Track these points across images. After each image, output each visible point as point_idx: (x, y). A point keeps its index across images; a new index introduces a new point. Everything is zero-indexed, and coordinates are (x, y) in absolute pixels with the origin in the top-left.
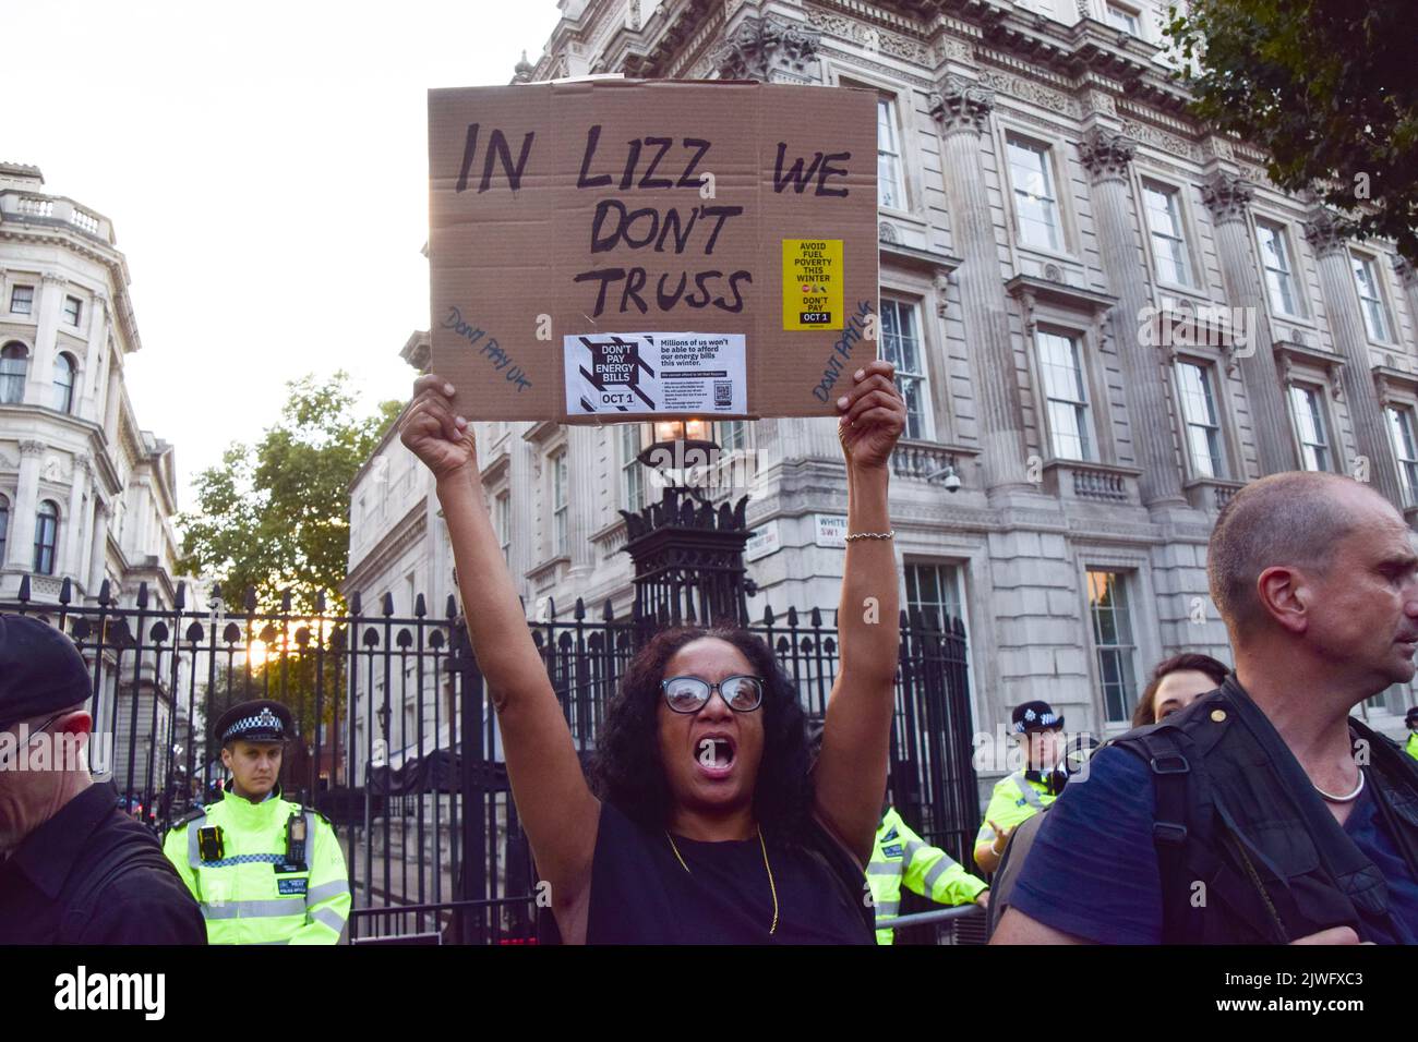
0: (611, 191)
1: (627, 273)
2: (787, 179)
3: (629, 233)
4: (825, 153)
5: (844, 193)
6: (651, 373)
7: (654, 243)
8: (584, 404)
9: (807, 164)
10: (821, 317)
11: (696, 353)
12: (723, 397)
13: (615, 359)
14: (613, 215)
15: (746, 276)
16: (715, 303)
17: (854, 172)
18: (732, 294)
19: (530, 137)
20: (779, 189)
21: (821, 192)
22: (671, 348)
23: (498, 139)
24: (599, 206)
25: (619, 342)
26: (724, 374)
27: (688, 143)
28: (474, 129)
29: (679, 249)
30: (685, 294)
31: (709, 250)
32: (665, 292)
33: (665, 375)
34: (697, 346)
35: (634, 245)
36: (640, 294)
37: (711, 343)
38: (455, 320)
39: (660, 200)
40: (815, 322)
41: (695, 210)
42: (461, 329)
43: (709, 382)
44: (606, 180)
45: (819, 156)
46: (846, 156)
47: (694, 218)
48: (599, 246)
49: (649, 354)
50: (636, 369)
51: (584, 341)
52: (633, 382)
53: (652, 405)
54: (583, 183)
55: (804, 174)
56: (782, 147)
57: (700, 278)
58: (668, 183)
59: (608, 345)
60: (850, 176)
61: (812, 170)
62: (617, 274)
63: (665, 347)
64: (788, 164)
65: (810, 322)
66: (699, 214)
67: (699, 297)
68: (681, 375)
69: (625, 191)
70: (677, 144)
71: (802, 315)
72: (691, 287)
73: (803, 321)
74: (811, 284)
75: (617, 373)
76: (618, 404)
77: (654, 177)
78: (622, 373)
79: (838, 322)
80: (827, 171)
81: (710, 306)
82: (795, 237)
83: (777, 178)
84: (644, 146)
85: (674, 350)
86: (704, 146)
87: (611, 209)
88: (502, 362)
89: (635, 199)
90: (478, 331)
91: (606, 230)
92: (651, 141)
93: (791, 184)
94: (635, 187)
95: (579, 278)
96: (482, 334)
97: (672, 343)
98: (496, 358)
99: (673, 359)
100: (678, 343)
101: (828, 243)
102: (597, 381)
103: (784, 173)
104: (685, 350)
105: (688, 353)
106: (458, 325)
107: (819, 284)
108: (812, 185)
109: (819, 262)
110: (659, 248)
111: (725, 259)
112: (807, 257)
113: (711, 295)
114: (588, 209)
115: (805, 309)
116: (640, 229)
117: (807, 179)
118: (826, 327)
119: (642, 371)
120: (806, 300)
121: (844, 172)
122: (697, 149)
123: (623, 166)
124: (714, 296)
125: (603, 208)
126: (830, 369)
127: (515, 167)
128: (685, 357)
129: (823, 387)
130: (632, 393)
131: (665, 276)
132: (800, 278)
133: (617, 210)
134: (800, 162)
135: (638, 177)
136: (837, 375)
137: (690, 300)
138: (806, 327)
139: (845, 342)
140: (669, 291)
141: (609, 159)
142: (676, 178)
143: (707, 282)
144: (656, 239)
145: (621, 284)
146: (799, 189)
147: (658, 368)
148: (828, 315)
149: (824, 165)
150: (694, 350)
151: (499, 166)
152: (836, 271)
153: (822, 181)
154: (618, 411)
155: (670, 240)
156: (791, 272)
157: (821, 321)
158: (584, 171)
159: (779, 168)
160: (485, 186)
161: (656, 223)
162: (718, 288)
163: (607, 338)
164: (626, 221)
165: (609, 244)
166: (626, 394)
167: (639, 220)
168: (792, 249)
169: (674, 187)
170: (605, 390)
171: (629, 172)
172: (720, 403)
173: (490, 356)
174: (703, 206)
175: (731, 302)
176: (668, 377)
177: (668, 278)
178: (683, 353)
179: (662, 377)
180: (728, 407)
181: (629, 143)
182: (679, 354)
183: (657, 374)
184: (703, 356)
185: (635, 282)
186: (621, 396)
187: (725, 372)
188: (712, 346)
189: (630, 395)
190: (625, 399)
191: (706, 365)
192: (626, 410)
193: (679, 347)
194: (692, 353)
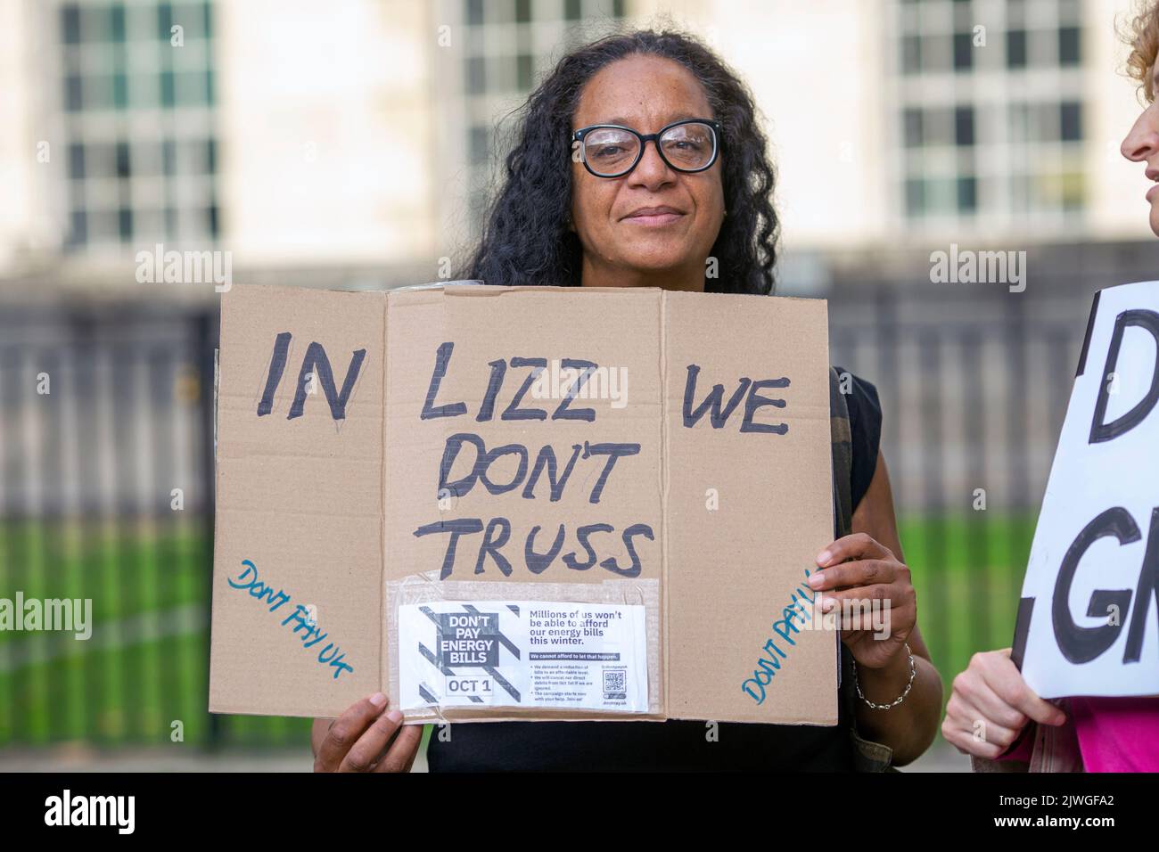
0: (464, 423)
1: (485, 524)
2: (701, 411)
3: (488, 474)
4: (755, 377)
5: (783, 428)
6: (516, 652)
7: (521, 488)
8: (425, 693)
9: (729, 394)
11: (578, 628)
12: (615, 688)
13: (468, 633)
14: (468, 453)
15: (645, 530)
16: (602, 565)
17: (794, 403)
18: (626, 554)
19: (359, 355)
20: (690, 422)
21: (748, 426)
22: (543, 620)
23: (316, 354)
24: (449, 442)
25: (473, 611)
26: (616, 657)
28: (284, 340)
29: (556, 496)
30: (563, 552)
31: (595, 499)
32: (535, 550)
33: (535, 656)
34: (579, 620)
35: (496, 489)
36: (502, 551)
37: (598, 616)
38: (251, 577)
39: (531, 435)
41: (577, 448)
42: (257, 590)
43: (595, 671)
44: (460, 409)
45: (745, 382)
46: (784, 382)
47: (575, 457)
48: (449, 489)
49: (512, 627)
50: (495, 648)
51: (425, 610)
52: (492, 662)
53: (515, 694)
54: (429, 412)
55: (724, 404)
56: (694, 370)
57: (583, 533)
58: (540, 415)
59: (458, 615)
60: (790, 407)
61: (733, 404)
62: (472, 526)
63: (535, 619)
64: (702, 393)
66: (582, 452)
67: (582, 557)
68: (557, 656)
69: (484, 424)
72: (571, 545)
75: (470, 653)
76: (470, 693)
77: (521, 407)
78: (477, 652)
80: (754, 403)
81: (597, 567)
83: (686, 410)
84: (509, 368)
85: (547, 624)
87: (466, 445)
88: (312, 638)
89: (497, 433)
90: (281, 594)
91: (459, 470)
92: (517, 362)
93: (707, 417)
94: (496, 419)
95: (422, 531)
96: (286, 598)
97: (544, 614)
98: (304, 631)
99: (546, 635)
100: (554, 615)
102: (445, 662)
103: (696, 405)
104: (562, 624)
105: (566, 627)
106: (253, 585)
108: (735, 420)
110: (528, 494)
111: (616, 511)
113: (598, 554)
114: (434, 444)
116: (503, 470)
117: (729, 412)
119: (503, 651)
121: (781, 404)
123: (482, 392)
124: (602, 557)
125: (454, 444)
127: (339, 391)
128: (563, 632)
130: (490, 679)
131: (536, 529)
133: (474, 447)
134: (719, 390)
135: (501, 405)
137: (570, 560)
140: (542, 546)
141: (465, 383)
142: (552, 408)
143: (591, 538)
144: (524, 482)
145: (477, 539)
146: (719, 424)
147: (525, 651)
149: (751, 394)
150: (574, 624)
153: (748, 417)
154: (471, 703)
155: (543, 484)
158: (430, 397)
159: (688, 399)
160: (296, 411)
161: (524, 463)
162: (605, 545)
163: (456, 606)
164: (484, 460)
165: (460, 489)
166: (481, 680)
167: (501, 460)
169: (548, 419)
170: (452, 674)
171: (490, 399)
172: (611, 696)
173: (296, 630)
174: (587, 443)
175: (625, 562)
176: (539, 659)
177: (539, 532)
178: (560, 628)
179: (531, 659)
180: (622, 701)
181: (490, 364)
182: (556, 628)
183: (524, 655)
184: (587, 633)
185: (495, 536)
186: (474, 682)
187: (618, 655)
188: (599, 620)
189: (486, 682)
190: (480, 687)
191: (590, 644)
192: (482, 701)
193: (555, 619)
194: (571, 628)
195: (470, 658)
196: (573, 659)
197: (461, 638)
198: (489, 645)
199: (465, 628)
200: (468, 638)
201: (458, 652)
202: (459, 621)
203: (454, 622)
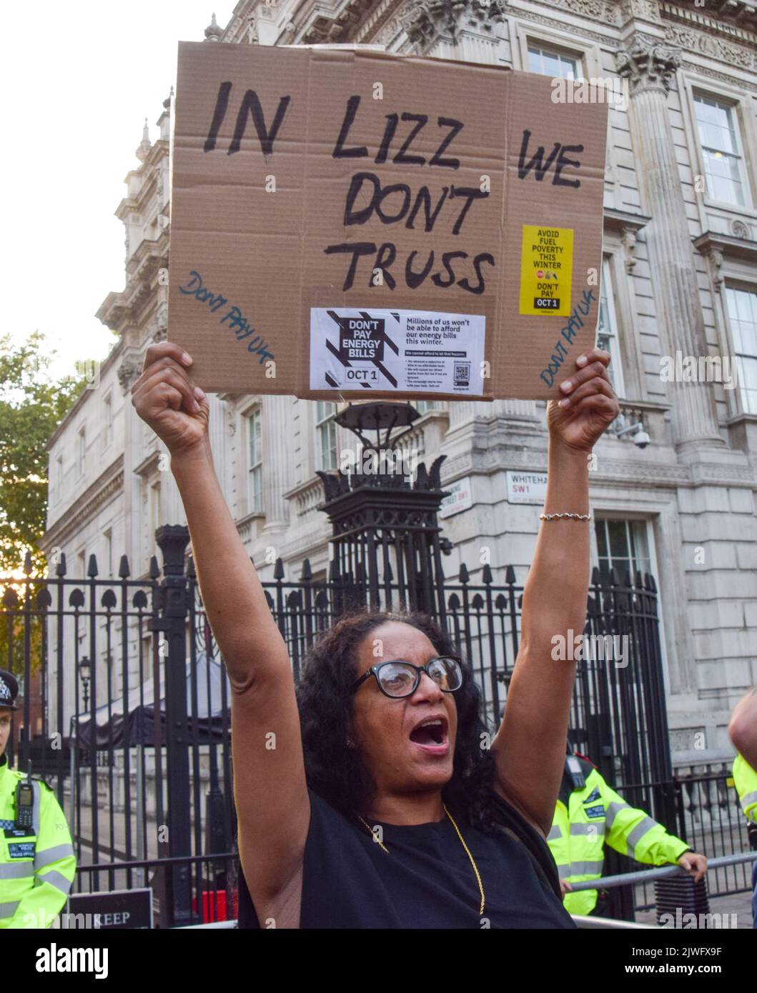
0: (366, 164)
1: (378, 247)
2: (530, 166)
3: (382, 207)
4: (564, 143)
5: (576, 184)
6: (396, 350)
7: (405, 220)
8: (329, 380)
9: (547, 154)
10: (552, 303)
11: (440, 332)
12: (462, 378)
13: (362, 335)
14: (367, 189)
15: (489, 258)
16: (460, 283)
17: (585, 165)
18: (475, 276)
19: (285, 101)
20: (522, 175)
21: (557, 181)
22: (416, 326)
23: (251, 100)
24: (354, 178)
25: (366, 317)
26: (464, 354)
27: (442, 122)
28: (226, 88)
29: (429, 227)
30: (432, 273)
31: (456, 232)
32: (413, 270)
33: (410, 353)
34: (441, 326)
35: (386, 220)
36: (390, 270)
37: (454, 323)
38: (196, 285)
39: (414, 177)
40: (547, 307)
41: (446, 190)
42: (202, 295)
43: (449, 362)
44: (362, 152)
45: (558, 145)
46: (579, 149)
47: (444, 197)
48: (354, 218)
49: (395, 331)
50: (381, 346)
51: (332, 314)
52: (378, 359)
53: (394, 382)
54: (338, 153)
55: (544, 162)
56: (527, 134)
57: (447, 258)
58: (421, 161)
59: (356, 320)
60: (582, 168)
61: (551, 159)
62: (367, 248)
63: (410, 324)
64: (532, 151)
65: (542, 307)
66: (449, 194)
67: (445, 277)
68: (424, 354)
69: (381, 165)
70: (432, 123)
71: (536, 300)
72: (438, 267)
73: (536, 306)
74: (545, 270)
75: (363, 349)
76: (363, 380)
77: (408, 153)
79: (566, 310)
80: (563, 161)
81: (454, 286)
82: (533, 224)
83: (521, 165)
84: (400, 121)
85: (419, 329)
86: (457, 126)
87: (366, 182)
88: (243, 333)
89: (390, 173)
90: (220, 298)
91: (361, 203)
92: (407, 117)
93: (533, 171)
94: (389, 162)
95: (330, 250)
96: (224, 302)
97: (417, 321)
98: (238, 327)
99: (418, 338)
100: (423, 322)
101: (562, 232)
102: (343, 356)
103: (527, 160)
104: (429, 329)
105: (432, 332)
106: (198, 292)
107: (552, 271)
108: (550, 174)
109: (553, 250)
110: (409, 225)
111: (470, 242)
112: (543, 244)
113: (456, 275)
114: (341, 180)
115: (538, 294)
116: (392, 204)
117: (546, 168)
118: (555, 313)
119: (387, 349)
120: (540, 286)
121: (577, 164)
122: (450, 129)
123: (380, 139)
124: (459, 277)
125: (358, 180)
126: (556, 353)
127: (268, 130)
128: (429, 335)
129: (550, 371)
130: (377, 369)
131: (414, 253)
132: (536, 264)
133: (372, 183)
134: (541, 150)
135: (393, 152)
136: (562, 360)
137: (437, 279)
138: (538, 312)
139: (570, 328)
140: (417, 268)
141: (367, 132)
142: (429, 156)
143: (454, 262)
144: (407, 215)
145: (373, 258)
146: (539, 177)
147: (403, 346)
148: (558, 301)
149: (561, 155)
150: (437, 329)
151: (250, 128)
152: (566, 259)
153: (558, 170)
154: (362, 388)
155: (420, 218)
156: (529, 257)
157: (551, 307)
158: (341, 140)
159: (523, 155)
160: (235, 147)
161: (408, 200)
162: (462, 268)
163: (354, 312)
164: (379, 195)
165: (362, 217)
166: (370, 371)
167: (392, 195)
168: (530, 235)
169: (427, 165)
170: (350, 365)
171: (385, 145)
172: (459, 384)
173: (232, 326)
174: (452, 186)
175: (474, 283)
176: (412, 355)
177: (417, 256)
178: (427, 332)
179: (406, 355)
180: (466, 387)
181: (387, 117)
182: (423, 332)
183: (402, 352)
184: (445, 336)
185: (385, 258)
186: (365, 372)
187: (465, 353)
188: (454, 326)
189: (374, 372)
190: (369, 376)
191: (448, 345)
192: (370, 387)
193: (424, 325)
194: (436, 332)
195: (363, 354)
196: (435, 356)
197: (358, 338)
198: (377, 344)
199: (360, 330)
200: (362, 338)
201: (355, 348)
202: (356, 325)
203: (353, 324)
